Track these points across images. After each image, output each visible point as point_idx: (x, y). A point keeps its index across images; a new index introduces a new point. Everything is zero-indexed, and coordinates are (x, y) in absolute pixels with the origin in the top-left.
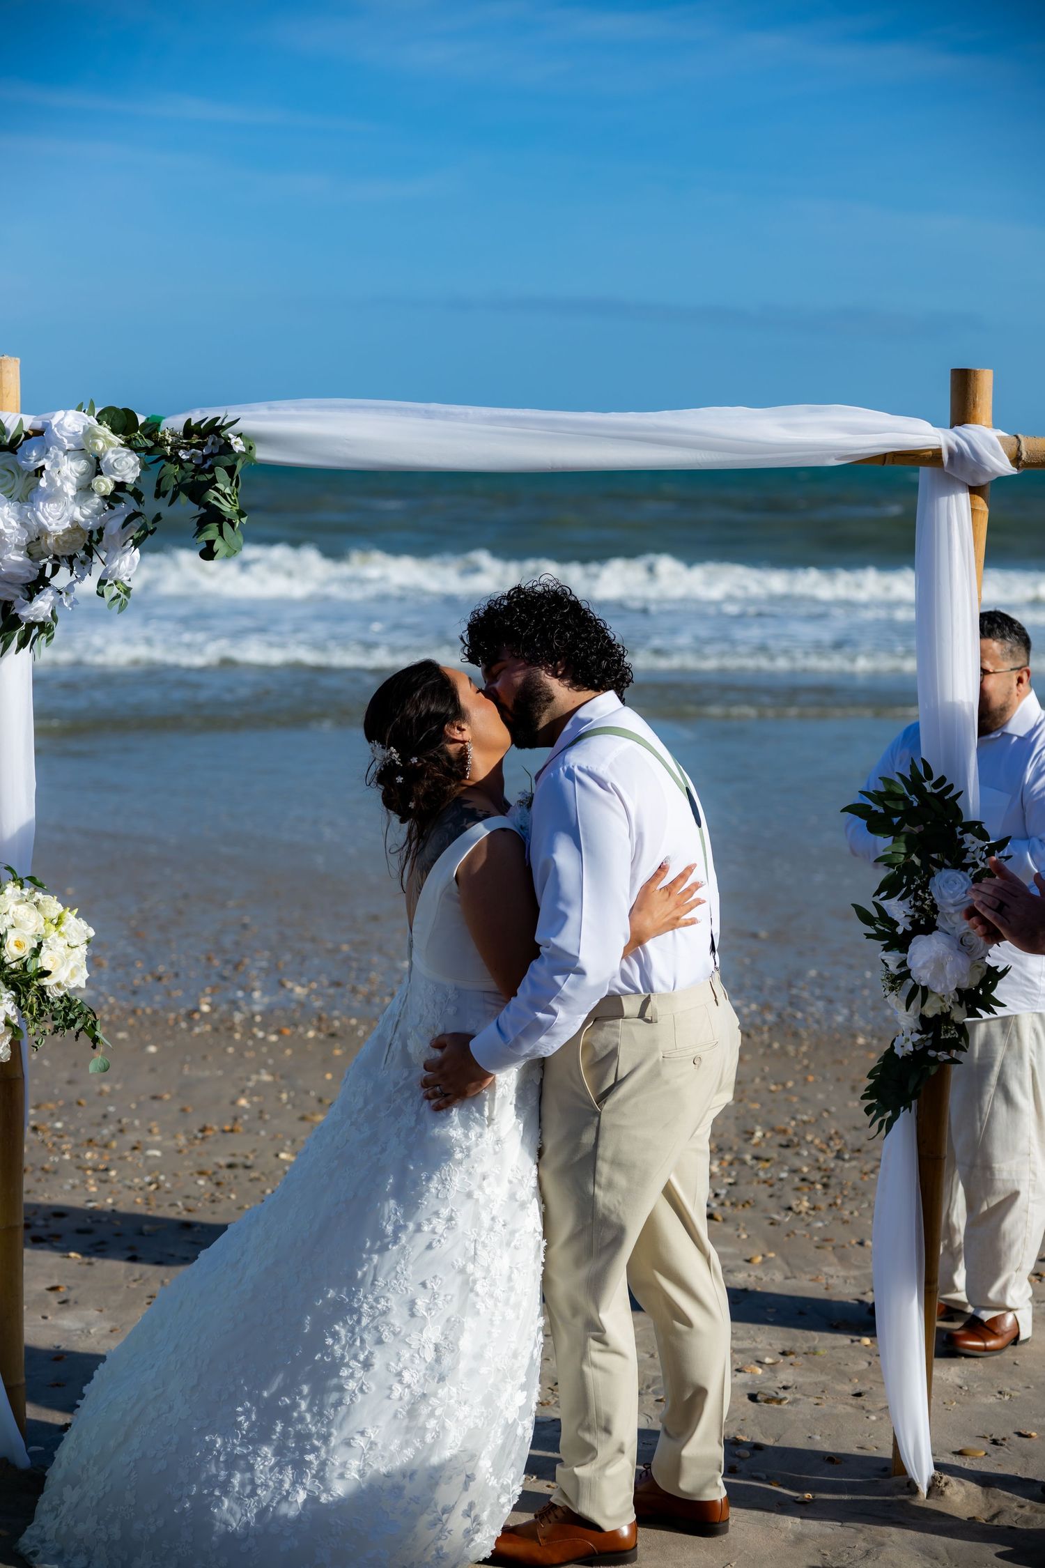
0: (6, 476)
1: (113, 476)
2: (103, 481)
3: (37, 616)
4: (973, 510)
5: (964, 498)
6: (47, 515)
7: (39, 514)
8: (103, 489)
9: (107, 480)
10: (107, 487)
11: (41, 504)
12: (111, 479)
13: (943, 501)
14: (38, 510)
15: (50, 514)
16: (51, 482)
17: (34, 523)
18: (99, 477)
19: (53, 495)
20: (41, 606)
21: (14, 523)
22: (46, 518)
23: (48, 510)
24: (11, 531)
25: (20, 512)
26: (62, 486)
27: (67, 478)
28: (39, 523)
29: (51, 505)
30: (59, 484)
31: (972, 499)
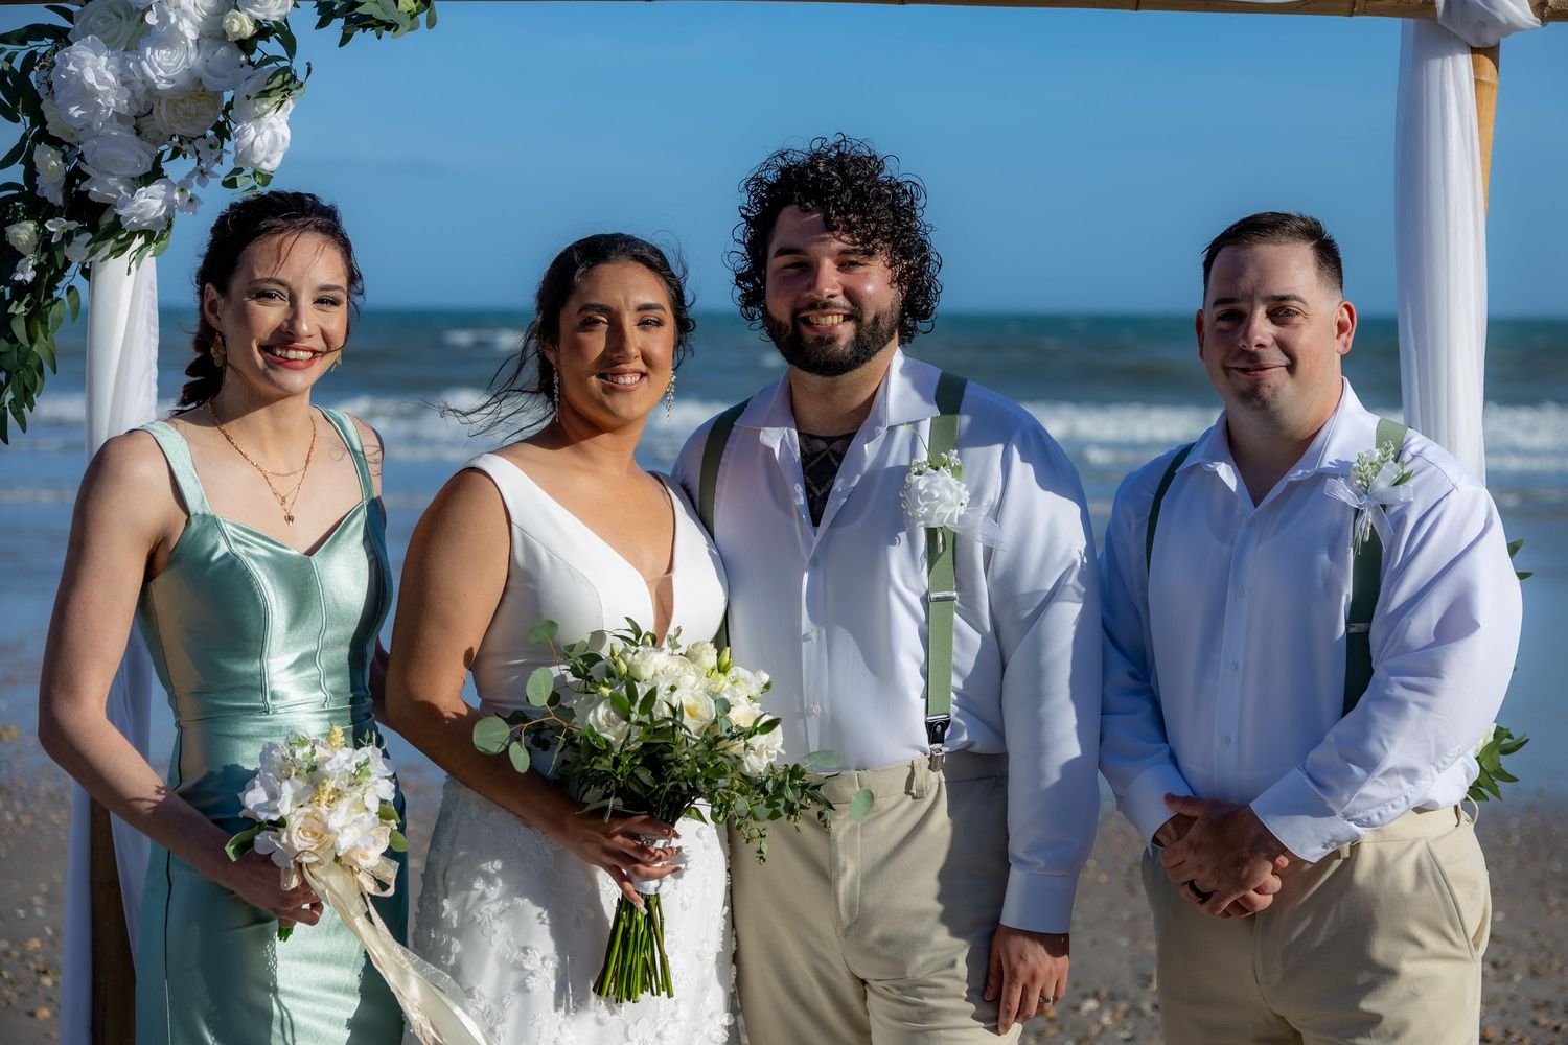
0: (110, 19)
1: (251, 11)
2: (237, 17)
3: (140, 216)
4: (1478, 82)
5: (1464, 61)
6: (156, 65)
7: (144, 64)
8: (236, 28)
9: (244, 16)
10: (242, 26)
11: (149, 50)
12: (250, 15)
13: (1435, 64)
14: (144, 58)
15: (159, 64)
16: (163, 18)
17: (138, 77)
18: (234, 12)
19: (167, 38)
20: (150, 202)
21: (111, 78)
22: (155, 71)
23: (158, 59)
24: (106, 88)
25: (123, 64)
26: (176, 23)
27: (185, 13)
28: (146, 80)
29: (164, 52)
30: (173, 20)
31: (1476, 66)
